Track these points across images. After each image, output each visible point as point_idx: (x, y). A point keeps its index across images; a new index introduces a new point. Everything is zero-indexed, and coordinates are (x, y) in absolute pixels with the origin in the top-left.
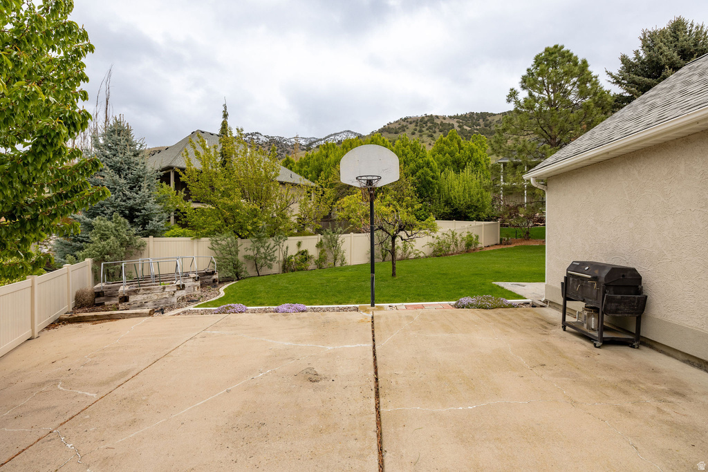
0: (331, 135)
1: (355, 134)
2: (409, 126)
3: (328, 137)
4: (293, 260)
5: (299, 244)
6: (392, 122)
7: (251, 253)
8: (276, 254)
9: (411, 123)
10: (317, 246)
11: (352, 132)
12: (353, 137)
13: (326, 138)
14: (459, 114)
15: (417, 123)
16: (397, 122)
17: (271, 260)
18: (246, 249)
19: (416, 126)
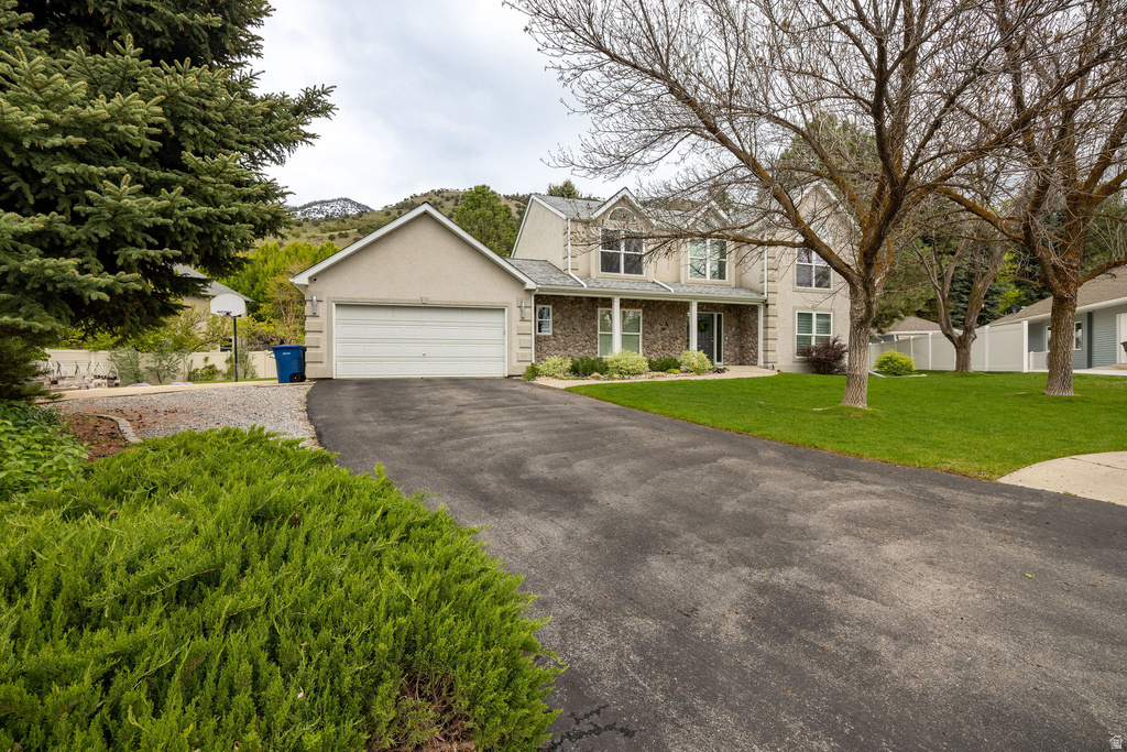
0: (315, 203)
1: (359, 205)
2: (445, 203)
3: (310, 205)
4: (199, 372)
5: (206, 359)
6: (418, 194)
7: (152, 365)
8: (180, 366)
9: (447, 200)
10: (227, 361)
11: (353, 203)
12: (352, 211)
13: (305, 207)
14: (521, 195)
15: (457, 200)
16: (425, 195)
17: (175, 371)
18: (148, 362)
19: (456, 205)
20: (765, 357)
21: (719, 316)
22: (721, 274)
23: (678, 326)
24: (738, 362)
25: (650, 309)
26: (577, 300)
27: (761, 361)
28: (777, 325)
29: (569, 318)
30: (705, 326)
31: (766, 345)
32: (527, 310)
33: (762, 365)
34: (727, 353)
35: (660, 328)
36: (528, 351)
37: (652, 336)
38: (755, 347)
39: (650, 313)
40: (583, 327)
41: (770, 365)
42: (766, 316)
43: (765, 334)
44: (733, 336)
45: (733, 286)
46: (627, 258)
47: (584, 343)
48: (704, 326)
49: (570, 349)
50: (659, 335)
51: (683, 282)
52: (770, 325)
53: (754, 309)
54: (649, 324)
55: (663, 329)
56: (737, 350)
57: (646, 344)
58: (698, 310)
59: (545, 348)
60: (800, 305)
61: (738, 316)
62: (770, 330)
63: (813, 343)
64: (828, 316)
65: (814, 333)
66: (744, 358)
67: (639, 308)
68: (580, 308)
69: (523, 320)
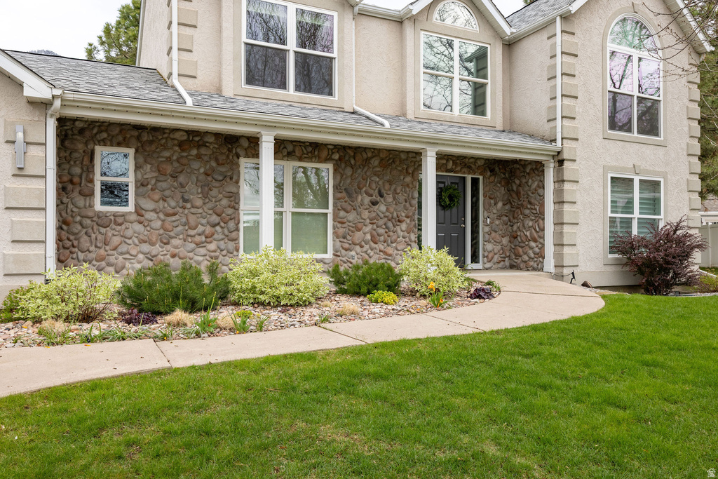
20: (559, 256)
21: (475, 182)
22: (478, 106)
23: (401, 198)
24: (507, 263)
25: (348, 164)
26: (194, 139)
27: (549, 264)
28: (578, 198)
29: (174, 177)
30: (451, 198)
31: (559, 235)
32: (35, 151)
33: (553, 270)
34: (489, 247)
35: (367, 200)
36: (37, 250)
37: (352, 216)
38: (539, 237)
39: (349, 171)
40: (205, 196)
41: (566, 271)
42: (560, 181)
43: (559, 214)
44: (499, 217)
45: (500, 127)
46: (302, 60)
47: (208, 230)
48: (448, 198)
49: (175, 242)
50: (366, 214)
51: (410, 116)
52: (567, 198)
53: (538, 167)
54: (346, 192)
55: (374, 203)
56: (505, 241)
57: (341, 231)
58: (439, 168)
59: (116, 240)
60: (614, 163)
61: (508, 182)
62: (566, 207)
63: (635, 231)
64: (657, 184)
65: (636, 214)
66: (518, 256)
67: (326, 160)
68: (199, 157)
69: (20, 173)
